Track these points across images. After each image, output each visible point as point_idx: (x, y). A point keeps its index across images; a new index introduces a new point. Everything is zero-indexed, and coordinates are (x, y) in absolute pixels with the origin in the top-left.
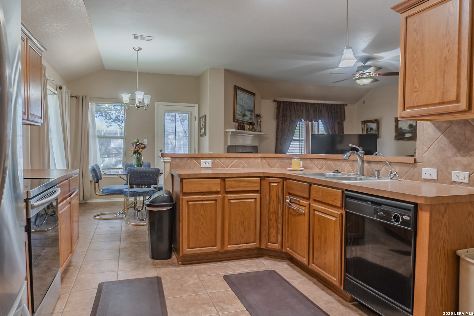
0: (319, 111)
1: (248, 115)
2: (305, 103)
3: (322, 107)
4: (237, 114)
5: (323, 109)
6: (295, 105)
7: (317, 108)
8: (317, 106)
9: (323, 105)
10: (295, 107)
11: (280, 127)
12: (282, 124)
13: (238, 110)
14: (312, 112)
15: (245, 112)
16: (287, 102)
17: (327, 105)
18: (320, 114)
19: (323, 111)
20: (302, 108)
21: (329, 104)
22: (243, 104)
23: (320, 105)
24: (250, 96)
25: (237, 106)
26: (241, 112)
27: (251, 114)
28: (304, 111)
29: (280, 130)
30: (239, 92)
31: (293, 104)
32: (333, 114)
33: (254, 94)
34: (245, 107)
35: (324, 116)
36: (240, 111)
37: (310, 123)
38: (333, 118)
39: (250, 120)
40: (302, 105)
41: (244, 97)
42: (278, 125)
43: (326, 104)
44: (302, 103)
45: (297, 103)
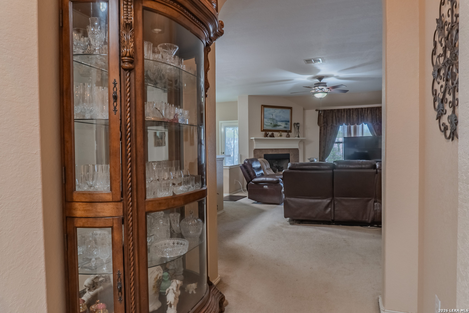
0: (362, 115)
1: (282, 125)
2: (346, 109)
3: (365, 111)
4: (265, 126)
5: (366, 112)
6: (336, 112)
7: (360, 112)
8: (360, 111)
9: (366, 109)
10: (336, 114)
11: (322, 132)
12: (324, 129)
13: (267, 122)
14: (355, 116)
15: (277, 123)
16: (328, 110)
17: (371, 109)
18: (362, 117)
19: (366, 115)
20: (343, 114)
21: (374, 107)
22: (274, 117)
23: (364, 110)
24: (284, 110)
25: (265, 120)
26: (271, 124)
27: (286, 124)
28: (345, 116)
29: (322, 134)
30: (266, 109)
31: (334, 111)
32: (378, 117)
33: (291, 108)
34: (278, 119)
35: (367, 119)
36: (269, 123)
37: (352, 127)
38: (378, 120)
39: (284, 129)
40: (343, 111)
41: (275, 112)
42: (320, 130)
43: (370, 107)
44: (344, 109)
45: (338, 110)
